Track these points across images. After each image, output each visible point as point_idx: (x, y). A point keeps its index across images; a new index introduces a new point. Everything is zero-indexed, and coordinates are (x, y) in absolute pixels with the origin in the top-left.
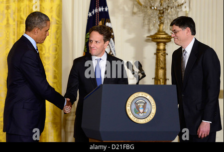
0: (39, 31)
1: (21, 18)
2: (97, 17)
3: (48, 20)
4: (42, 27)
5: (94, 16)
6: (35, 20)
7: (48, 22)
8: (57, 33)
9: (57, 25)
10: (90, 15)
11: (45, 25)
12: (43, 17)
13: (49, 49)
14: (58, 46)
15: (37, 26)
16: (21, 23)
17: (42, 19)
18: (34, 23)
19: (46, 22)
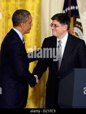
0: (24, 24)
1: (9, 15)
2: (70, 14)
3: (29, 14)
4: (26, 21)
5: (67, 13)
6: (19, 17)
7: (29, 16)
8: (37, 26)
9: (37, 20)
10: (64, 12)
11: (28, 19)
12: (25, 13)
13: (31, 40)
14: (38, 37)
15: (22, 21)
16: (8, 18)
17: (25, 14)
18: (19, 20)
19: (28, 16)
